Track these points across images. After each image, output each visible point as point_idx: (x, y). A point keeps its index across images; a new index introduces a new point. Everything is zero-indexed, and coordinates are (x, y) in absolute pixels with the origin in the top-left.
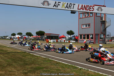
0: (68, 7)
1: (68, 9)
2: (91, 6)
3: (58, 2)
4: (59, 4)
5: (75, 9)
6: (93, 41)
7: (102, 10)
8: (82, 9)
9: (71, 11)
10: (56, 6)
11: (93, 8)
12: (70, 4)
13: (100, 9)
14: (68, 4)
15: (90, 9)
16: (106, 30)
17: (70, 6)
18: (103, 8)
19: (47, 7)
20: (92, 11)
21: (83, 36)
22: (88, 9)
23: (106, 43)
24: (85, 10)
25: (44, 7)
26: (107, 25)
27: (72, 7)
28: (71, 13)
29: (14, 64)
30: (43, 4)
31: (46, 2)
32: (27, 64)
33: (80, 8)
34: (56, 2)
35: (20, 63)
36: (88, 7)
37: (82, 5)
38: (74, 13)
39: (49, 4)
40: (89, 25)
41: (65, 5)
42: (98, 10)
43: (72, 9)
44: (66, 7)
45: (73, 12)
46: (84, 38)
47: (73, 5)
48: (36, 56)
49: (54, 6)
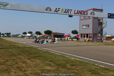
0: (66, 12)
1: (66, 14)
2: (85, 11)
3: (58, 9)
4: (59, 9)
5: (72, 13)
6: (91, 40)
7: (94, 14)
8: (78, 13)
9: (69, 15)
10: (56, 11)
11: (87, 12)
12: (68, 10)
13: (93, 14)
14: (66, 9)
15: (85, 14)
16: (103, 30)
17: (68, 11)
18: (95, 12)
19: (50, 12)
20: (86, 15)
21: (84, 35)
22: (82, 14)
23: (102, 42)
24: (80, 14)
25: (47, 12)
26: (103, 26)
27: (69, 12)
28: (69, 17)
29: (22, 54)
30: (46, 10)
31: (49, 8)
32: (31, 54)
33: (76, 13)
34: (56, 8)
35: (27, 53)
36: (83, 12)
37: (78, 11)
38: (72, 17)
39: (51, 10)
40: (88, 26)
41: (64, 11)
42: (91, 14)
43: (69, 14)
44: (65, 12)
45: (70, 16)
46: (84, 37)
47: (70, 11)
48: (40, 50)
49: (55, 11)
